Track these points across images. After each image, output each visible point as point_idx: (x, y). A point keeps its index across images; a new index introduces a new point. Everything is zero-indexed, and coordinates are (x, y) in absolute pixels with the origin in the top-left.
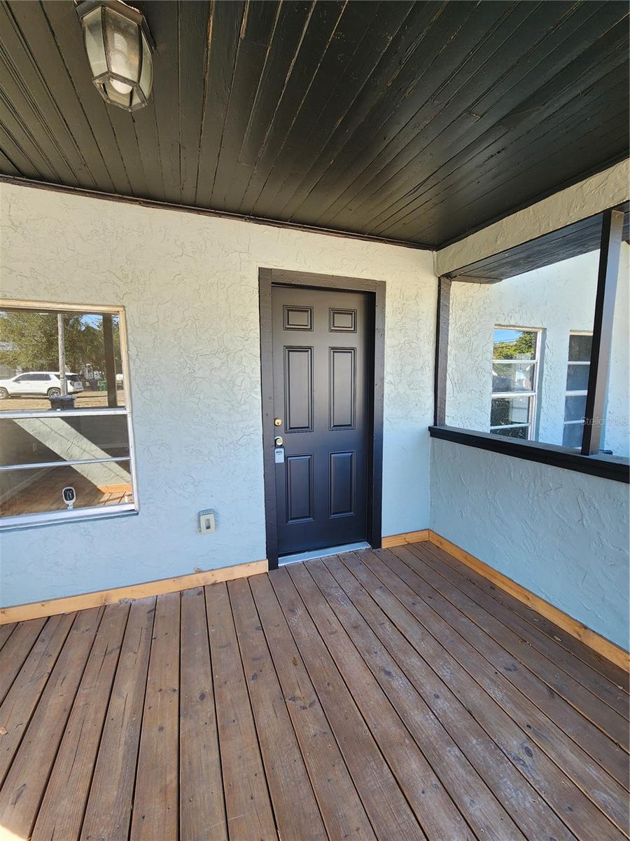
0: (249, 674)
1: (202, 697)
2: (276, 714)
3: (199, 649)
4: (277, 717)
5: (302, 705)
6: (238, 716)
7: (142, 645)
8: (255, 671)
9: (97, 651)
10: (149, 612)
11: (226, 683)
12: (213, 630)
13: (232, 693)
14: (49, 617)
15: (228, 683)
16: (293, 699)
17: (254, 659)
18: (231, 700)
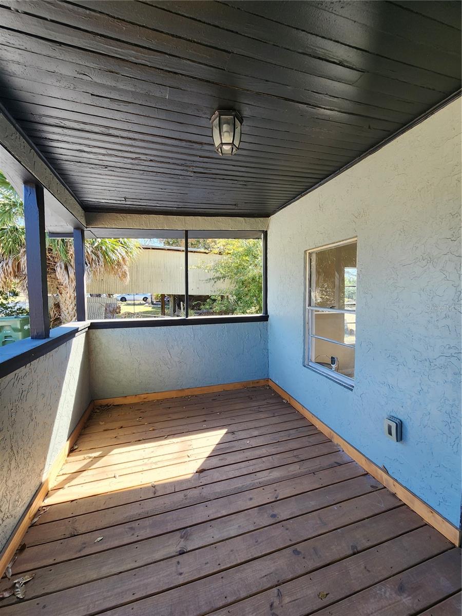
0: (299, 547)
1: (274, 516)
2: (264, 577)
3: (313, 503)
4: (261, 578)
5: (274, 604)
6: (261, 544)
7: (306, 470)
8: (303, 552)
9: (295, 453)
10: (336, 463)
11: (287, 529)
12: (336, 508)
13: (280, 537)
14: (313, 425)
15: (287, 531)
16: (279, 595)
17: (315, 549)
18: (273, 537)
